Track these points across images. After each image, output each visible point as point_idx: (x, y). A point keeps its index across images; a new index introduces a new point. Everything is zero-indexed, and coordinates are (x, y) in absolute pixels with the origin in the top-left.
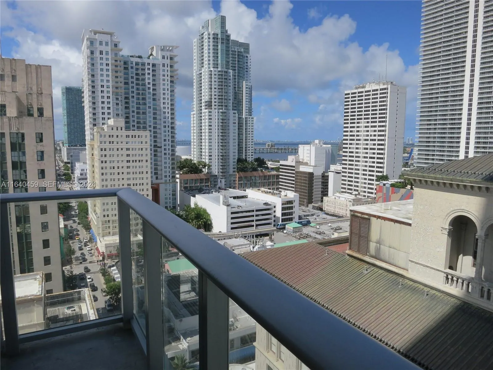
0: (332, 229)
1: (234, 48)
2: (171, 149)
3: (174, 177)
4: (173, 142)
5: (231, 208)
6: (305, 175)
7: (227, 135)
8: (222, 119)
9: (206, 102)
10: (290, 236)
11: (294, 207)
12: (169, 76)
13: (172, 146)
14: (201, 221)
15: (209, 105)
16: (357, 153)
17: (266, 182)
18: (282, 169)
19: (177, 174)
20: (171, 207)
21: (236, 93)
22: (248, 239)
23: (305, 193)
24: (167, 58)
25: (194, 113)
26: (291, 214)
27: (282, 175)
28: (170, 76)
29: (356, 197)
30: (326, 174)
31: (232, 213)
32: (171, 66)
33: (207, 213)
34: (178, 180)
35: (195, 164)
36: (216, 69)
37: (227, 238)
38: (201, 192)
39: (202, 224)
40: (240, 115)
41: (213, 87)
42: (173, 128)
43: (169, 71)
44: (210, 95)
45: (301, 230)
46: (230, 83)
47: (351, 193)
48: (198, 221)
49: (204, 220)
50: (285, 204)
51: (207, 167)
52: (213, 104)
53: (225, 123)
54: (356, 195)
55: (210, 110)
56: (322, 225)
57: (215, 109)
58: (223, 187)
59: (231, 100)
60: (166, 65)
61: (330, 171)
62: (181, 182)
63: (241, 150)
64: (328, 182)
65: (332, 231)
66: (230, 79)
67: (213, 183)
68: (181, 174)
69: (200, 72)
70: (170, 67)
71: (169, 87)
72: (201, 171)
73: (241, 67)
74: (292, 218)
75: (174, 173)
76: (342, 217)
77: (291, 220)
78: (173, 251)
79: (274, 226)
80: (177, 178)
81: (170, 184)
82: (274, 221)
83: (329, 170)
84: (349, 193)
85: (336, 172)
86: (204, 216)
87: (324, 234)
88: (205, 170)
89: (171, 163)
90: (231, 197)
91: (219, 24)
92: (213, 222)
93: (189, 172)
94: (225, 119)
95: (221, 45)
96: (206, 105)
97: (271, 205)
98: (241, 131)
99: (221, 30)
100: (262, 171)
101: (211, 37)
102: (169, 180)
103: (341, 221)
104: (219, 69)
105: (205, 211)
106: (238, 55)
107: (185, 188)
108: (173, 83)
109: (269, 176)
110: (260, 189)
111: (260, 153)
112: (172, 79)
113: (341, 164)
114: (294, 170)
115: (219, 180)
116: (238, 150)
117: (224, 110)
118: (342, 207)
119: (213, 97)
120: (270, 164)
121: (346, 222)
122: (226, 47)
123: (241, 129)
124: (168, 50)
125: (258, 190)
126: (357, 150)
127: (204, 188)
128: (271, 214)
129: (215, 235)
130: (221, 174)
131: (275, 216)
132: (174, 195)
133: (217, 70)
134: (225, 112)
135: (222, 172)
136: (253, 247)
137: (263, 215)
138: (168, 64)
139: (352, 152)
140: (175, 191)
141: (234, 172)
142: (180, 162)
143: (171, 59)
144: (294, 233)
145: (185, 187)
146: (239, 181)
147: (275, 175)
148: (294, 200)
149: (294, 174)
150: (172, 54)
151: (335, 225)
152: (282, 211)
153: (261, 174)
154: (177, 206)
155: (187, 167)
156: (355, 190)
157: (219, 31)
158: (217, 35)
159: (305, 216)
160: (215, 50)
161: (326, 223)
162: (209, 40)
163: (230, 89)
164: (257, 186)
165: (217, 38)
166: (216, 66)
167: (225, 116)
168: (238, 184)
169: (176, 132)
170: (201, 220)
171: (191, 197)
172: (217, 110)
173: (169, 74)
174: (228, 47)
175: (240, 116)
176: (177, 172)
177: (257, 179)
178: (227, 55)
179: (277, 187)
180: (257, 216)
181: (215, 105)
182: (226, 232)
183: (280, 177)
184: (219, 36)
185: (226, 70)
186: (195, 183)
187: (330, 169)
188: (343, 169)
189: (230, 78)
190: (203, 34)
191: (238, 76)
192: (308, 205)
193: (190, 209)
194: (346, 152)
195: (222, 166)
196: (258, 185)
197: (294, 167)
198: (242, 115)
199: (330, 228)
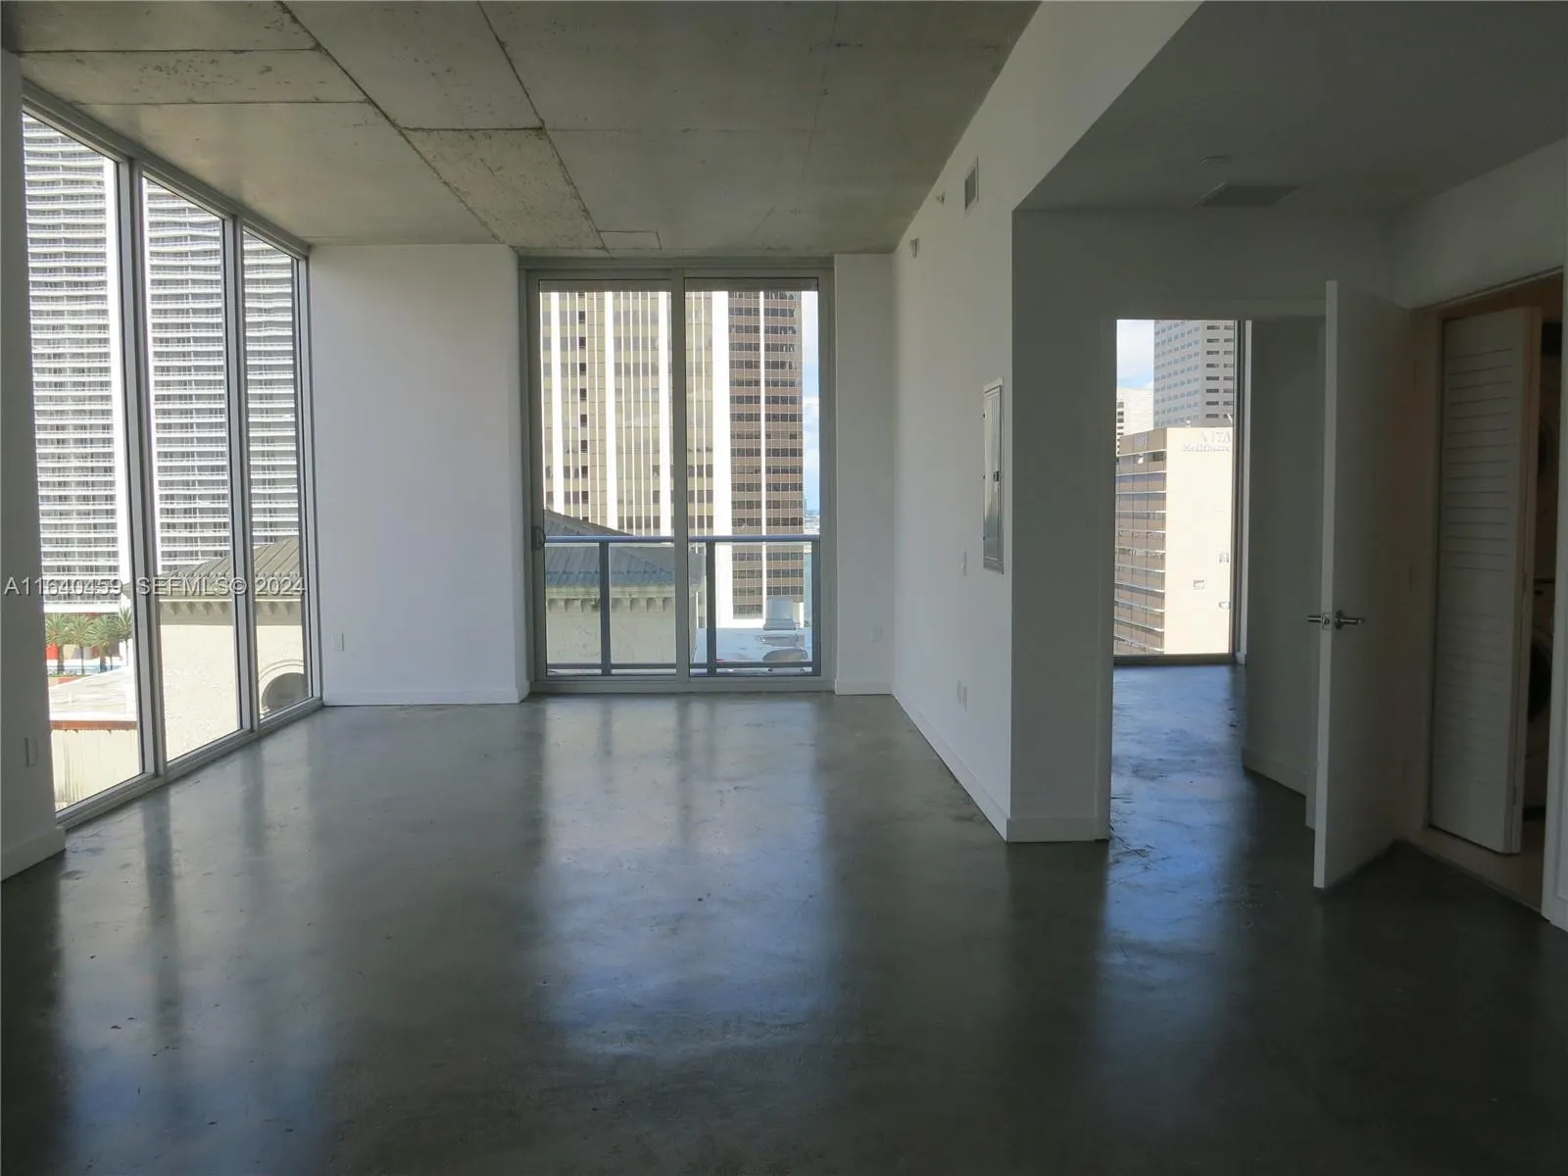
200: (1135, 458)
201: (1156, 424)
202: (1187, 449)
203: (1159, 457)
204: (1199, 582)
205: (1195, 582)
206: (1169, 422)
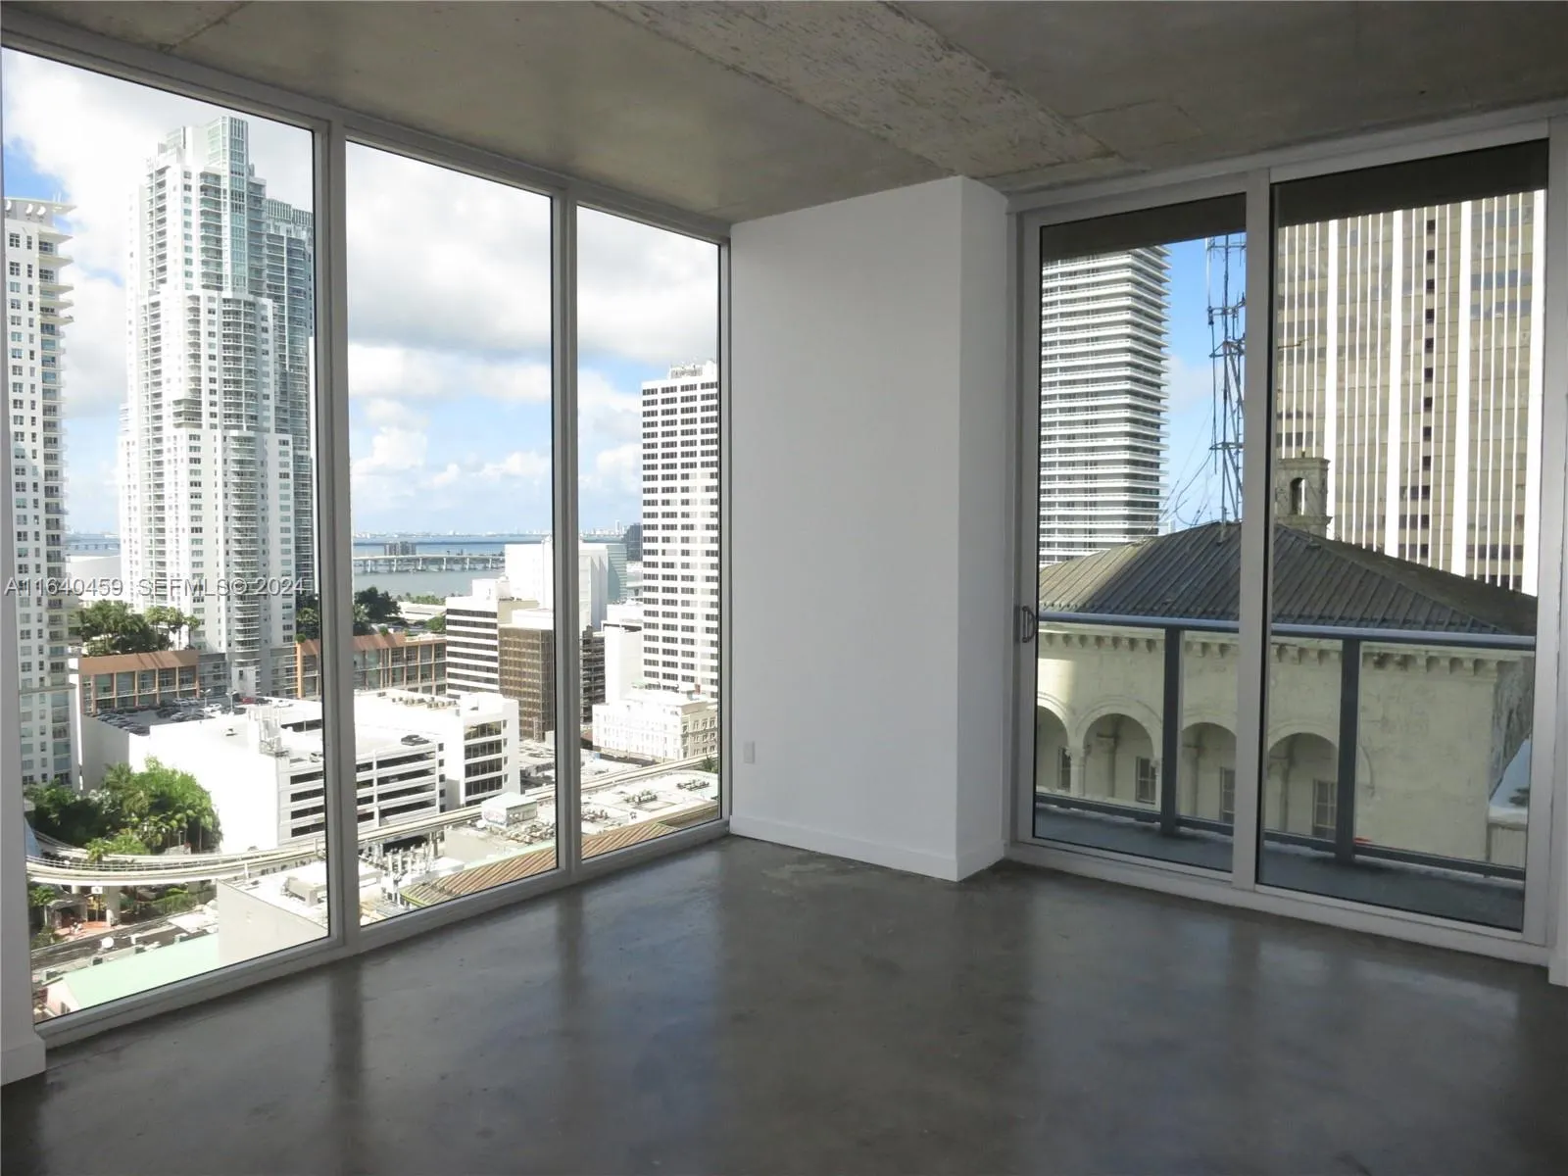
0: (628, 801)
1: (277, 228)
2: (45, 565)
3: (58, 667)
4: (54, 540)
5: (293, 761)
6: (530, 641)
7: (258, 514)
8: (240, 462)
9: (178, 402)
10: (499, 836)
11: (505, 744)
12: (36, 308)
13: (49, 558)
14: (178, 816)
15: (191, 412)
16: (685, 566)
17: (403, 668)
18: (455, 623)
19: (72, 655)
20: (51, 777)
21: (284, 375)
22: (370, 859)
23: (534, 695)
24: (29, 243)
25: (130, 437)
26: (496, 766)
27: (455, 644)
28: (42, 309)
29: (691, 699)
30: (596, 634)
31: (295, 780)
32: (45, 275)
33: (199, 788)
34: (74, 679)
35: (139, 618)
36: (214, 293)
37: (293, 863)
38: (169, 715)
39: (180, 828)
40: (301, 449)
41: (204, 352)
42: (51, 491)
43: (36, 291)
44: (193, 379)
45: (532, 815)
46: (266, 341)
47: (675, 689)
48: (167, 820)
49: (190, 812)
50: (475, 736)
51: (185, 629)
52: (205, 409)
53: (252, 474)
54: (689, 693)
55: (196, 431)
56: (597, 791)
57: (213, 426)
58: (252, 691)
59: (272, 397)
60: (23, 269)
61: (608, 625)
62: (84, 686)
63: (307, 565)
64: (602, 659)
65: (629, 807)
66: (265, 330)
67: (209, 680)
68: (85, 656)
69: (154, 299)
70: (41, 276)
71: (37, 346)
72: (163, 642)
73: (299, 291)
74: (499, 779)
75: (57, 652)
76: (653, 763)
77: (495, 784)
78: (71, 939)
79: (443, 809)
80: (73, 671)
81: (42, 696)
82: (442, 793)
83: (603, 622)
84: (669, 688)
85: (626, 627)
86: (189, 801)
87: (607, 818)
88: (180, 640)
89: (46, 618)
90: (285, 727)
91: (224, 146)
92: (222, 818)
93: (114, 647)
94: (251, 462)
95: (232, 217)
96: (178, 414)
97: (427, 742)
98: (306, 502)
99: (232, 166)
100: (384, 632)
101: (196, 183)
102: (42, 679)
103: (652, 775)
104: (228, 294)
105: (188, 781)
106: (290, 251)
107: (104, 705)
108: (52, 334)
109: (412, 649)
110: (384, 694)
111: (365, 572)
112: (50, 320)
113: (641, 600)
114: (494, 626)
115: (235, 671)
116: (297, 566)
117: (245, 433)
118: (651, 733)
119: (205, 386)
120: (408, 611)
121: (666, 778)
122: (250, 221)
123: (306, 494)
124: (30, 215)
125: (380, 695)
126: (686, 559)
127: (179, 700)
128: (432, 771)
129: (235, 860)
130: (240, 649)
131: (442, 778)
132: (62, 732)
133: (219, 295)
134: (248, 440)
135: (242, 643)
136: (396, 882)
137: (402, 777)
138: (30, 266)
139: (671, 565)
140: (66, 719)
141: (288, 639)
142: (82, 614)
143: (45, 247)
144: (512, 827)
145: (99, 704)
146: (305, 670)
147: (431, 646)
148: (505, 722)
149: (493, 637)
150: (46, 229)
151: (635, 790)
152: (467, 757)
153: (383, 643)
154: (74, 771)
155: (109, 631)
156: (685, 678)
157: (222, 167)
158: (217, 178)
159: (539, 769)
160: (211, 228)
161: (608, 786)
162: (187, 193)
163: (266, 363)
164: (370, 683)
165: (218, 191)
166: (214, 281)
167: (252, 451)
168: (304, 680)
169: (66, 505)
170: (176, 812)
171: (132, 736)
172: (218, 433)
173: (36, 299)
174: (256, 223)
175: (300, 453)
176: (70, 649)
177: (370, 659)
178: (255, 249)
179: (440, 682)
180: (382, 781)
181: (213, 415)
182: (275, 846)
183: (449, 649)
184: (225, 184)
185: (251, 298)
186: (143, 686)
187: (606, 619)
188: (645, 614)
189: (264, 324)
190: (161, 172)
191: (289, 318)
192: (544, 734)
193: (127, 780)
194: (654, 565)
195: (241, 620)
196: (374, 680)
197: (494, 615)
198: (308, 449)
199: (620, 798)
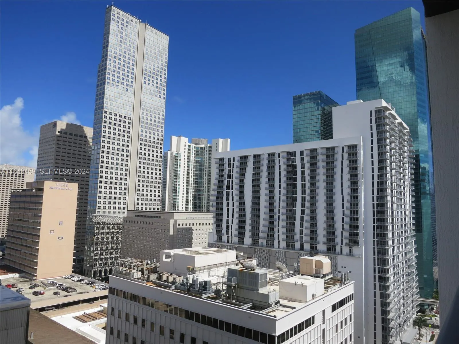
200: (32, 189)
201: (36, 179)
202: (51, 188)
203: (41, 190)
204: (52, 231)
205: (51, 231)
206: (46, 179)
